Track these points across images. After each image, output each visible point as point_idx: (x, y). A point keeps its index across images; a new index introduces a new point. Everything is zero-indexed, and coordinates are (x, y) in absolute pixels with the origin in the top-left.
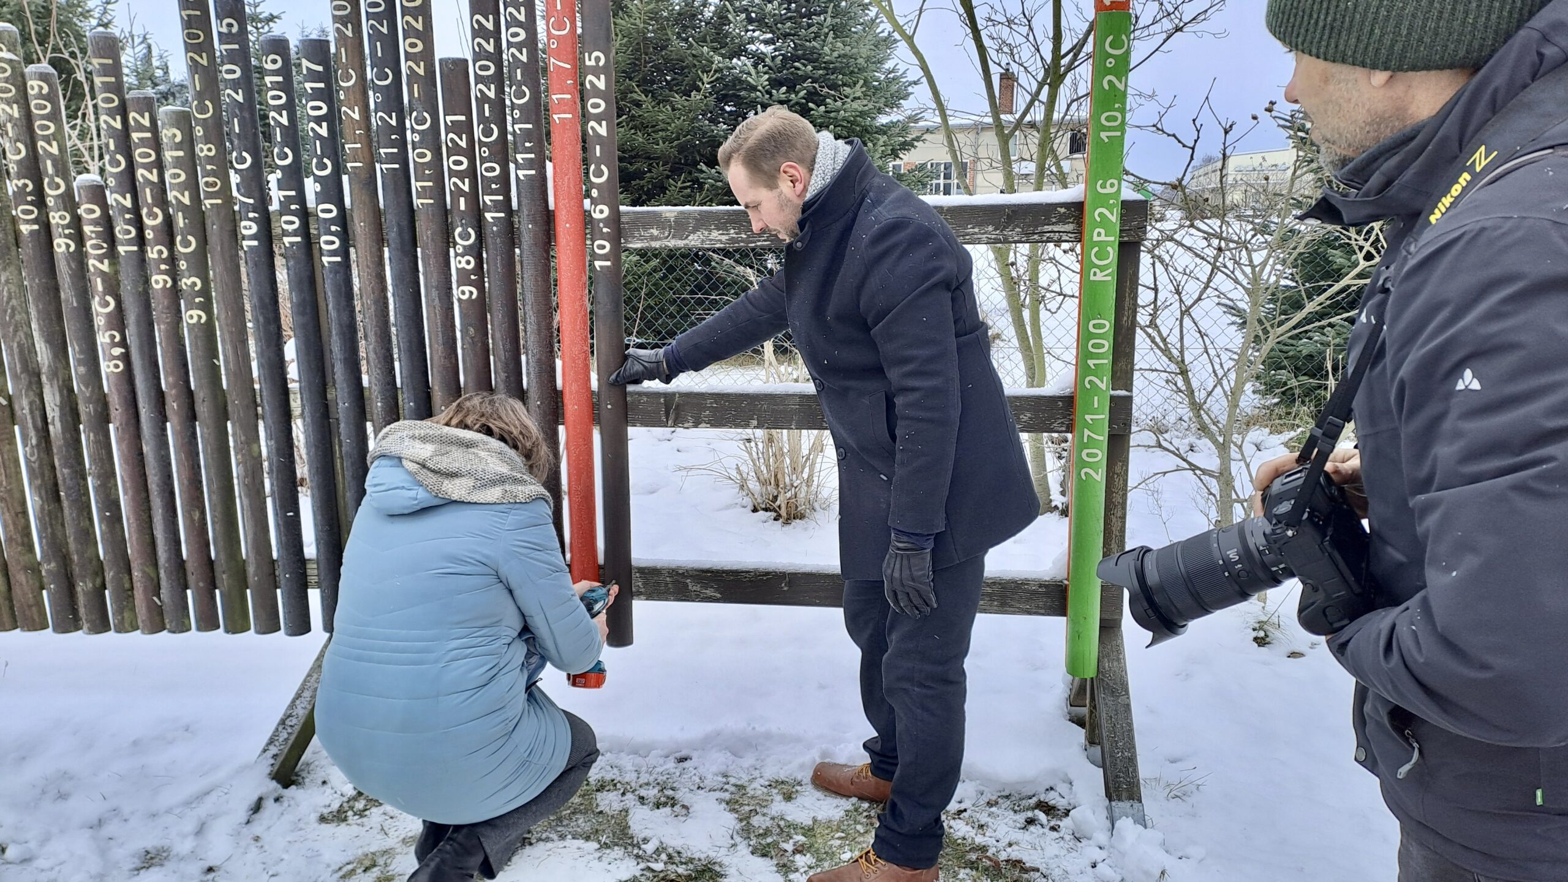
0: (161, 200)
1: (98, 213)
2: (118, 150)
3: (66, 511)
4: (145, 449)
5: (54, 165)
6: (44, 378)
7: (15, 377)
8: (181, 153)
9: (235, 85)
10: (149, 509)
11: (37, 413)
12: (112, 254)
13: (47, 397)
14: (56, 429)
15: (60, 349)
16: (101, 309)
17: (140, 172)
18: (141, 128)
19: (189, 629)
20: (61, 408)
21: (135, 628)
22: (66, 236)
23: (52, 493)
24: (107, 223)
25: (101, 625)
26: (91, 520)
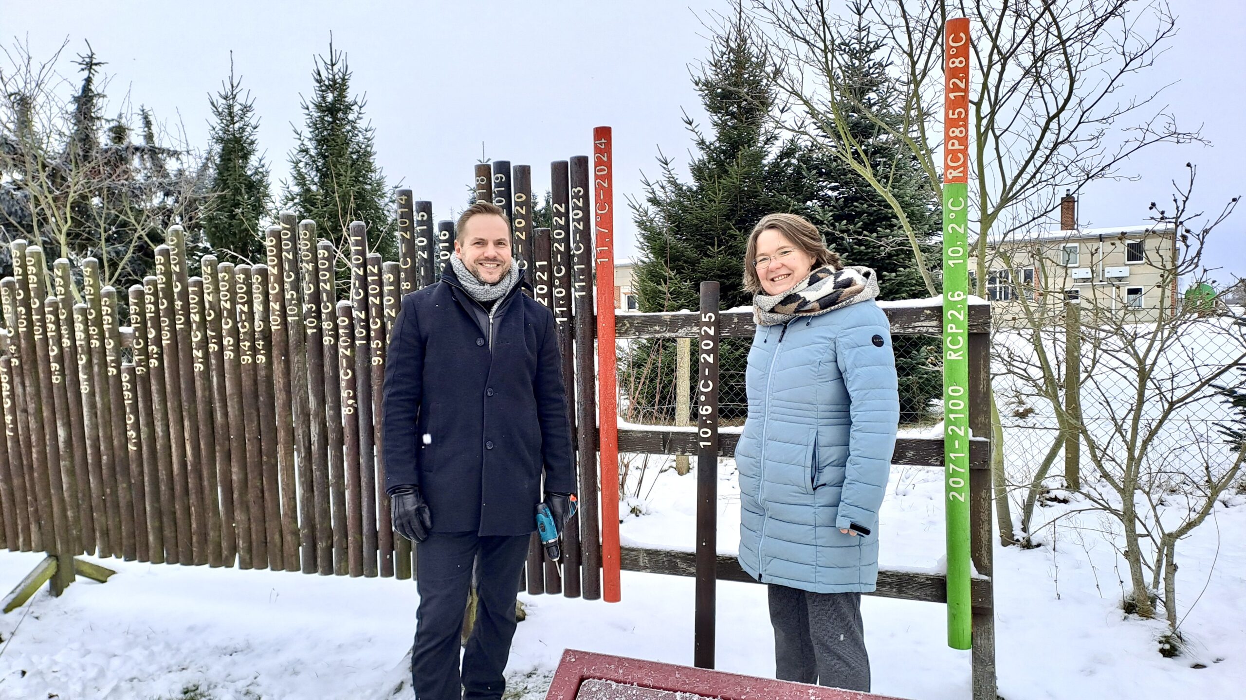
0: (381, 315)
1: (347, 322)
2: (361, 287)
3: (316, 498)
4: (361, 461)
5: (327, 296)
6: (311, 417)
7: (297, 415)
8: (392, 288)
9: (423, 249)
10: (361, 498)
11: (306, 438)
12: (352, 346)
13: (312, 429)
14: (315, 448)
15: (322, 402)
16: (344, 377)
17: (371, 298)
18: (373, 274)
19: (376, 576)
20: (319, 435)
21: (347, 573)
22: (330, 336)
23: (309, 487)
24: (351, 327)
25: (329, 571)
26: (329, 503)
